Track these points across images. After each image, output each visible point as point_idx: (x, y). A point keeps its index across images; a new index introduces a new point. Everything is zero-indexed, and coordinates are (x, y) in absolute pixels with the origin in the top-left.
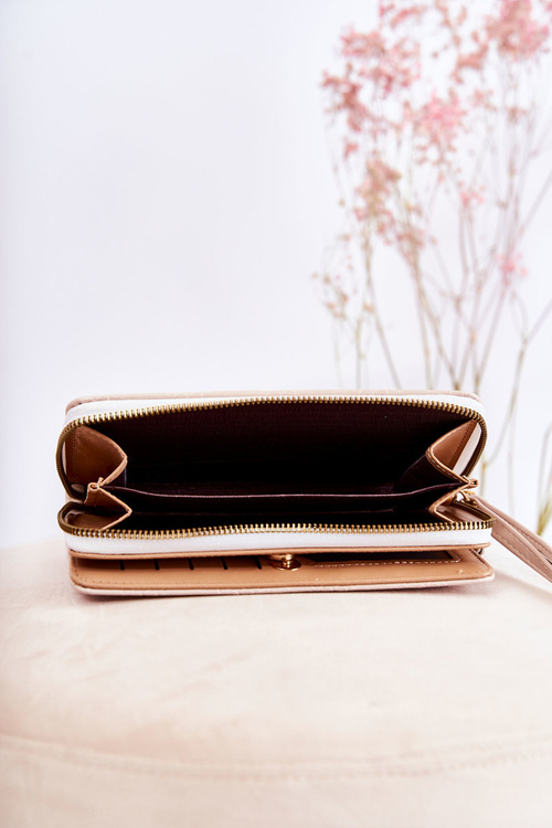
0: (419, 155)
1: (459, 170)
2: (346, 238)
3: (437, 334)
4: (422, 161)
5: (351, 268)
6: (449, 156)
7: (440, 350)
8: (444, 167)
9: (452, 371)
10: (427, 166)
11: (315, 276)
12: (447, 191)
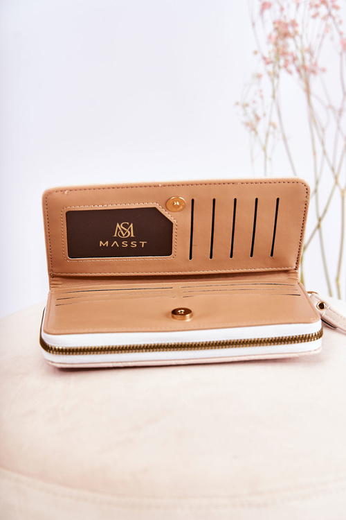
0: (313, 11)
1: (341, 22)
2: (259, 76)
3: (323, 143)
4: (315, 16)
5: (262, 97)
6: (334, 12)
7: (324, 152)
8: (330, 20)
9: (333, 170)
10: (318, 20)
11: (237, 104)
12: (332, 39)
